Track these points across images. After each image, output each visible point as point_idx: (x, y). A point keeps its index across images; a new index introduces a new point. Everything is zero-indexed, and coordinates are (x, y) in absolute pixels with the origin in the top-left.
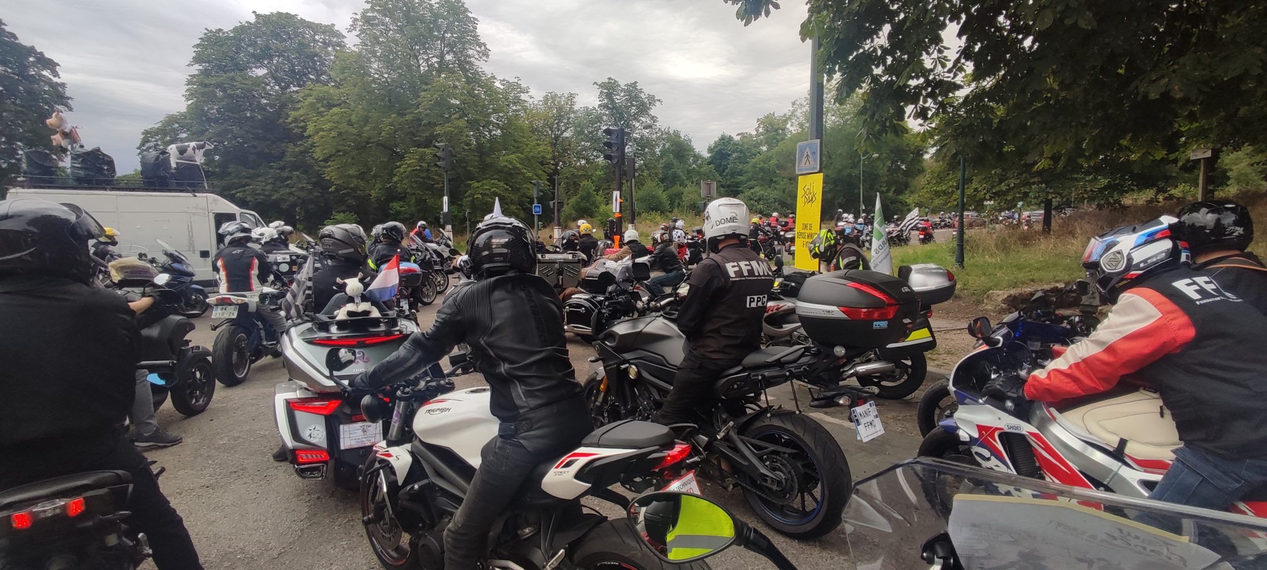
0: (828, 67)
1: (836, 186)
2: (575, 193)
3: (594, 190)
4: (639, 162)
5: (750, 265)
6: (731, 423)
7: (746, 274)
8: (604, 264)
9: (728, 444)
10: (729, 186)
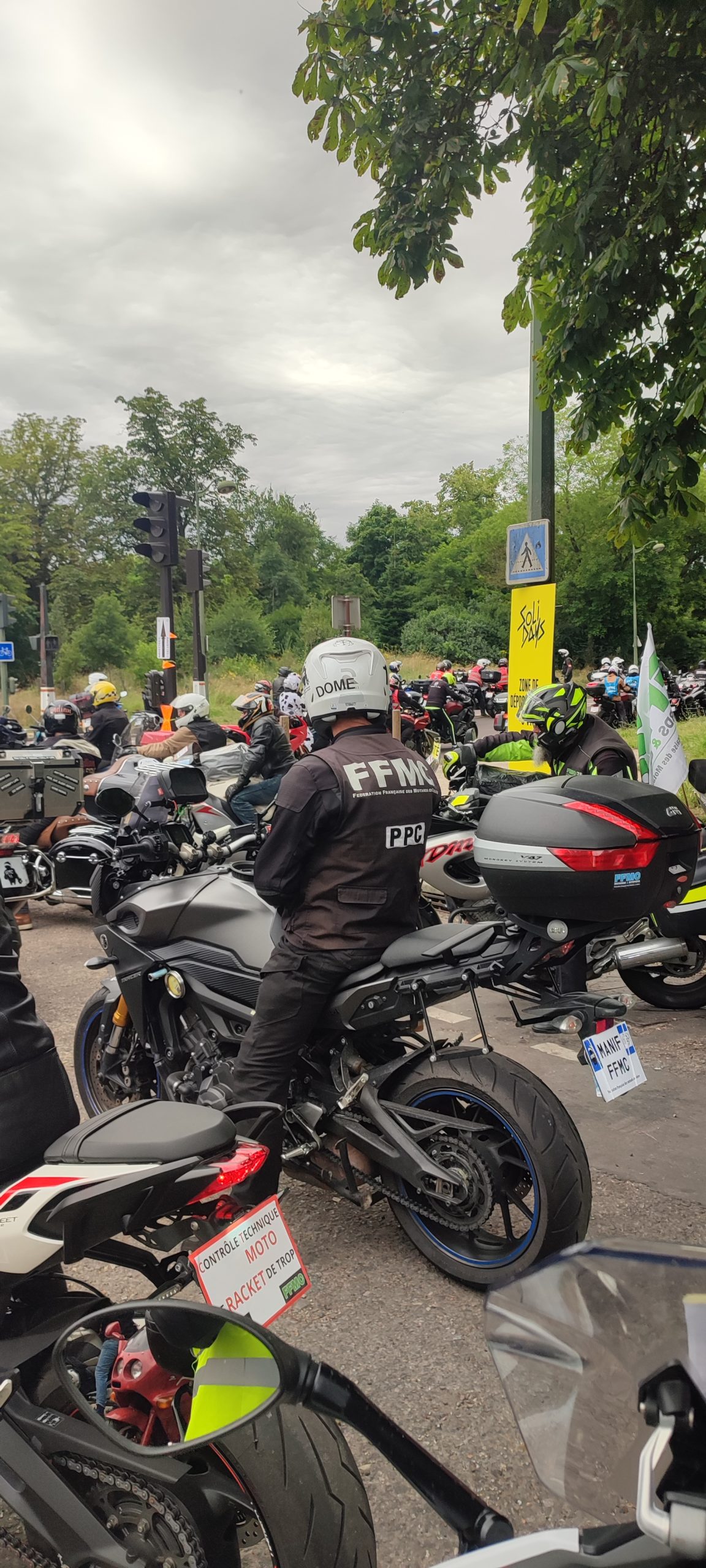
0: (556, 381)
1: (589, 603)
2: (86, 618)
3: (124, 613)
4: (212, 558)
5: (391, 767)
6: (364, 1077)
7: (382, 784)
8: (136, 764)
9: (360, 1117)
10: (389, 605)
